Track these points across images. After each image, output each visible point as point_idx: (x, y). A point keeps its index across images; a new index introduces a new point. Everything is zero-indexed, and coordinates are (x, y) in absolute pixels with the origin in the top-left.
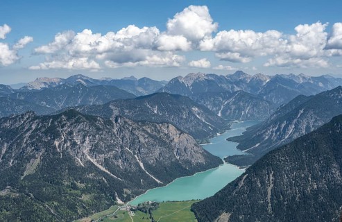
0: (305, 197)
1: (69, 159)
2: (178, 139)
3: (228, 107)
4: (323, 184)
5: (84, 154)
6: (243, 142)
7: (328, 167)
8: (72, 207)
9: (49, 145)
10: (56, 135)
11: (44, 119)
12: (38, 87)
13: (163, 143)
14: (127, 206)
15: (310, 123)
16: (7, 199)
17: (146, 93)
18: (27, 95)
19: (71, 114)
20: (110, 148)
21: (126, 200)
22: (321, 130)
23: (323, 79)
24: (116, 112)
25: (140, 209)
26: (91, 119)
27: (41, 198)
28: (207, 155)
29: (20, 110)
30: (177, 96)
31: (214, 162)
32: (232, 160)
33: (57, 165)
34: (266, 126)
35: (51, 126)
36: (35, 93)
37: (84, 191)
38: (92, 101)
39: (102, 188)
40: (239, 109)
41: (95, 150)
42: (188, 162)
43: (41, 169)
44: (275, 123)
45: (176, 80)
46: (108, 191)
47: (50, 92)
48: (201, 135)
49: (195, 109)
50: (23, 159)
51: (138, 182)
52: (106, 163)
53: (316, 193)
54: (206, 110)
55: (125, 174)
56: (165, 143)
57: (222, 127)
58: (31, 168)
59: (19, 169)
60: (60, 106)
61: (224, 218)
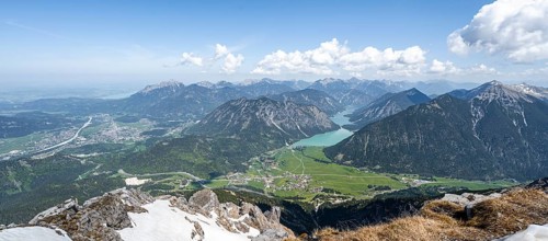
0: (385, 149)
1: (263, 123)
2: (319, 115)
3: (346, 98)
4: (397, 143)
5: (271, 120)
6: (352, 117)
7: (402, 133)
8: (265, 146)
9: (253, 115)
10: (257, 110)
11: (251, 101)
12: (246, 84)
13: (310, 117)
14: (290, 147)
15: (394, 109)
16: (235, 140)
17: (301, 89)
18: (242, 88)
19: (264, 99)
20: (283, 118)
21: (290, 144)
22: (400, 114)
23: (402, 83)
24: (286, 99)
25: (297, 149)
26: (274, 103)
27: (250, 141)
28: (333, 124)
29: (238, 96)
30: (318, 91)
31: (336, 127)
32: (345, 127)
33: (258, 124)
34: (366, 110)
35: (255, 104)
36: (244, 88)
37: (271, 139)
38: (273, 92)
39: (279, 137)
40: (352, 99)
41: (276, 118)
42: (323, 127)
43: (250, 126)
44: (371, 108)
45: (318, 82)
46: (282, 138)
47: (252, 87)
48: (330, 113)
49: (328, 99)
50: (241, 121)
51: (295, 135)
52: (281, 125)
54: (334, 100)
55: (290, 131)
56: (311, 116)
57: (341, 109)
58: (245, 126)
59: (239, 126)
60: (257, 95)
61: (340, 156)
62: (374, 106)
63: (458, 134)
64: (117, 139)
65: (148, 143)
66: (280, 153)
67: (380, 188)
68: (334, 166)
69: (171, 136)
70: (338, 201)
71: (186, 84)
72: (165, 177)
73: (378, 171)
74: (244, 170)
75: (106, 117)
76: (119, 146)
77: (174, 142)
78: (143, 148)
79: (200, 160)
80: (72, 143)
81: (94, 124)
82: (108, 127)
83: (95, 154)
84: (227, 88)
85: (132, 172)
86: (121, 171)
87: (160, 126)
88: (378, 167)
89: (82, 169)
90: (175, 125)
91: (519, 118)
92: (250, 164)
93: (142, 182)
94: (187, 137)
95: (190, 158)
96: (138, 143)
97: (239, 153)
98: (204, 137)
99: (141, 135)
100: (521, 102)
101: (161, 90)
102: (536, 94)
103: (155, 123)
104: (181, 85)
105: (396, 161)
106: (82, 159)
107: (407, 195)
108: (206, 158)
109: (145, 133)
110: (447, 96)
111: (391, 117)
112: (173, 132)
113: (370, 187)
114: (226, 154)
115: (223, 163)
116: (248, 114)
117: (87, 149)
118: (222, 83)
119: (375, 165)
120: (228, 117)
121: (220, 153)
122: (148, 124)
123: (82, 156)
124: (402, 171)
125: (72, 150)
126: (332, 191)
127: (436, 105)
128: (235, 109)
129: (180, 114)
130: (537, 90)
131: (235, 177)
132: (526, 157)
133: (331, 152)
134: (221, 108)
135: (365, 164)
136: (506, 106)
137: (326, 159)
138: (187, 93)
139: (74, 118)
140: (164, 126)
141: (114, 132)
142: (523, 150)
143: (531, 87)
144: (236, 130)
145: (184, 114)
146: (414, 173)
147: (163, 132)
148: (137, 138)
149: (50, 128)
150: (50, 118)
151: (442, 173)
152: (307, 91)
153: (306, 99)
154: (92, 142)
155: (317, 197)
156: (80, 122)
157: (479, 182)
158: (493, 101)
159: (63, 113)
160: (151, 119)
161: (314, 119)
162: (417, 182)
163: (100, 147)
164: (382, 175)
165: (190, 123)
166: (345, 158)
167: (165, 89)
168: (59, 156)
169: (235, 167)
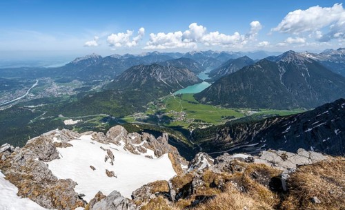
0: (231, 93)
1: (155, 80)
2: (189, 74)
3: (205, 63)
4: (237, 89)
5: (160, 78)
6: (210, 75)
7: (240, 83)
8: (157, 95)
9: (148, 75)
10: (151, 72)
11: (147, 66)
12: (142, 56)
13: (184, 75)
14: (173, 95)
15: (234, 69)
16: (137, 91)
17: (178, 58)
19: (155, 65)
20: (168, 76)
21: (173, 93)
22: (238, 72)
24: (169, 64)
25: (177, 96)
26: (162, 67)
27: (147, 92)
28: (198, 79)
29: (138, 64)
30: (189, 59)
31: (200, 81)
32: (206, 81)
33: (152, 81)
34: (218, 70)
35: (149, 68)
36: (142, 58)
37: (160, 90)
38: (160, 60)
39: (166, 89)
40: (209, 63)
41: (163, 77)
42: (192, 81)
43: (146, 82)
44: (221, 68)
45: (188, 53)
46: (168, 89)
48: (197, 72)
49: (194, 63)
50: (141, 80)
51: (176, 87)
52: (166, 81)
53: (235, 92)
54: (198, 64)
55: (173, 85)
56: (185, 75)
57: (203, 69)
58: (143, 82)
59: (140, 82)
60: (150, 62)
61: (204, 99)
62: (223, 67)
63: (272, 83)
64: (57, 94)
65: (79, 96)
66: (166, 99)
67: (229, 118)
68: (201, 105)
69: (94, 91)
70: (204, 127)
71: (103, 56)
72: (91, 118)
73: (227, 107)
74: (144, 110)
75: (48, 80)
76: (59, 99)
77: (96, 95)
78: (76, 100)
79: (115, 106)
80: (25, 98)
81: (40, 84)
82: (50, 86)
83: (41, 105)
84: (130, 58)
85: (68, 116)
86: (61, 116)
87: (86, 84)
88: (227, 104)
89: (32, 116)
90: (97, 83)
91: (305, 72)
92: (148, 106)
93: (76, 122)
94: (105, 91)
95: (109, 105)
96: (72, 96)
97: (140, 100)
98: (116, 91)
99: (74, 91)
100: (306, 62)
101: (86, 60)
102: (314, 58)
103: (83, 82)
104: (100, 57)
105: (237, 100)
106: (32, 108)
107: (244, 121)
108: (119, 104)
109: (76, 90)
110: (265, 60)
111: (233, 73)
112: (95, 88)
113: (223, 117)
114: (132, 101)
115: (130, 107)
116: (145, 75)
117: (35, 102)
118: (127, 55)
119: (225, 103)
120: (132, 77)
121: (128, 100)
122: (78, 84)
123: (33, 106)
124: (241, 106)
125: (25, 103)
126: (200, 121)
127: (259, 66)
128: (137, 72)
129: (100, 76)
130: (314, 55)
131: (138, 116)
132: (310, 95)
133: (198, 97)
134: (127, 71)
135: (219, 104)
136: (297, 65)
137: (195, 101)
138: (104, 62)
139: (25, 81)
140: (90, 84)
141: (55, 89)
142: (308, 90)
143: (311, 54)
144: (137, 85)
145: (103, 76)
146: (248, 107)
147: (89, 88)
148: (71, 93)
149: (8, 89)
150: (8, 82)
151: (264, 107)
152: (182, 59)
153: (182, 65)
154: (39, 97)
155: (191, 125)
156: (30, 83)
157: (285, 111)
158: (291, 62)
159: (17, 78)
160: (80, 80)
161: (187, 77)
162: (251, 113)
163: (45, 100)
164: (230, 110)
165: (107, 82)
166: (207, 100)
167: (90, 60)
168: (15, 108)
169: (138, 110)
